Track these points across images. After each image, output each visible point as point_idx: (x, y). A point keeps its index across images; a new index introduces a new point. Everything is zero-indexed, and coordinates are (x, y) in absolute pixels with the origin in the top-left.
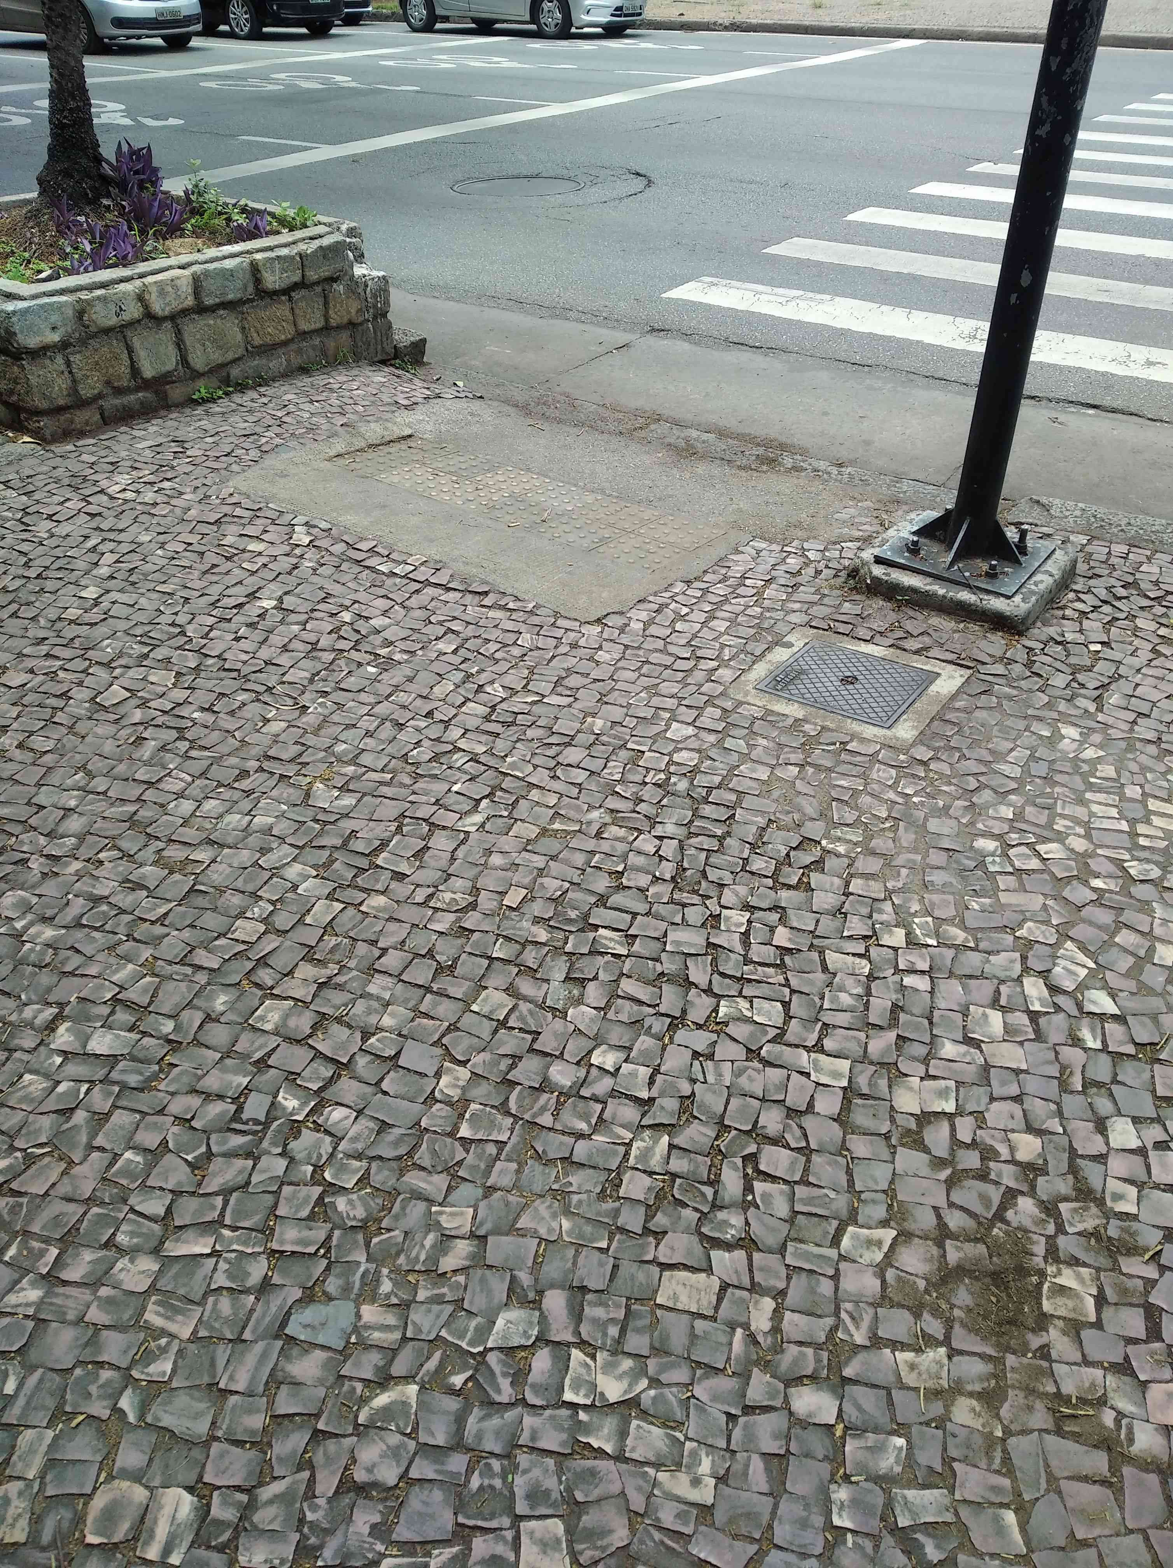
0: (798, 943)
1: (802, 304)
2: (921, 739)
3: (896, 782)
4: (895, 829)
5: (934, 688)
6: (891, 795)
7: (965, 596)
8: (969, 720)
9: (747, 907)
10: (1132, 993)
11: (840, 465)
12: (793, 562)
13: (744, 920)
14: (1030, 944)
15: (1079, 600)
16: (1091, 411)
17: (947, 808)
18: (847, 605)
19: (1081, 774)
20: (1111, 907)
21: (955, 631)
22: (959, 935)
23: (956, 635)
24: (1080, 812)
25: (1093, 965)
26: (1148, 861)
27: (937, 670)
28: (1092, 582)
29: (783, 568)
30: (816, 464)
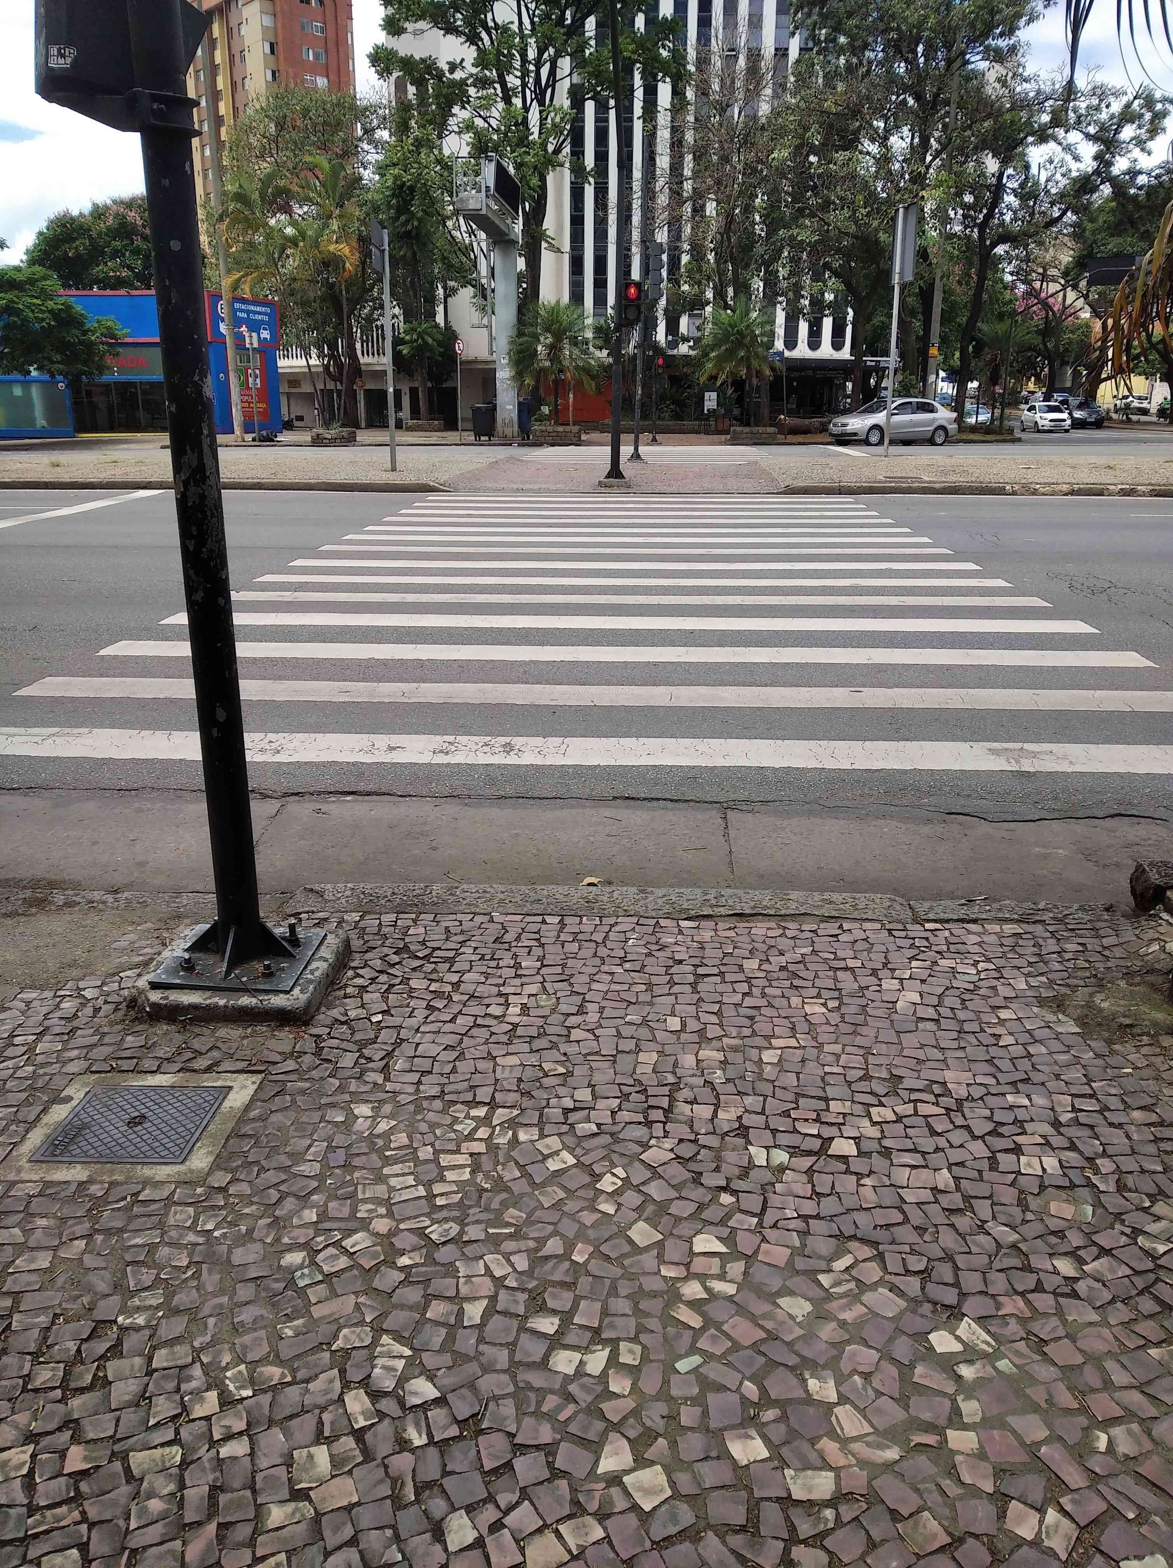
0: (95, 1459)
1: (58, 740)
2: (218, 1164)
3: (195, 1222)
4: (197, 1275)
5: (227, 1104)
6: (191, 1237)
7: (246, 1001)
8: (265, 1127)
9: (31, 1437)
10: (449, 1368)
11: (116, 892)
12: (68, 1006)
13: (27, 1457)
14: (347, 1353)
15: (358, 976)
16: (349, 798)
17: (250, 1231)
18: (129, 1038)
19: (377, 1151)
20: (418, 1282)
21: (243, 1038)
22: (273, 1373)
23: (245, 1042)
24: (380, 1191)
25: (408, 1352)
26: (446, 1220)
27: (228, 1084)
28: (368, 956)
29: (58, 1014)
30: (89, 895)
